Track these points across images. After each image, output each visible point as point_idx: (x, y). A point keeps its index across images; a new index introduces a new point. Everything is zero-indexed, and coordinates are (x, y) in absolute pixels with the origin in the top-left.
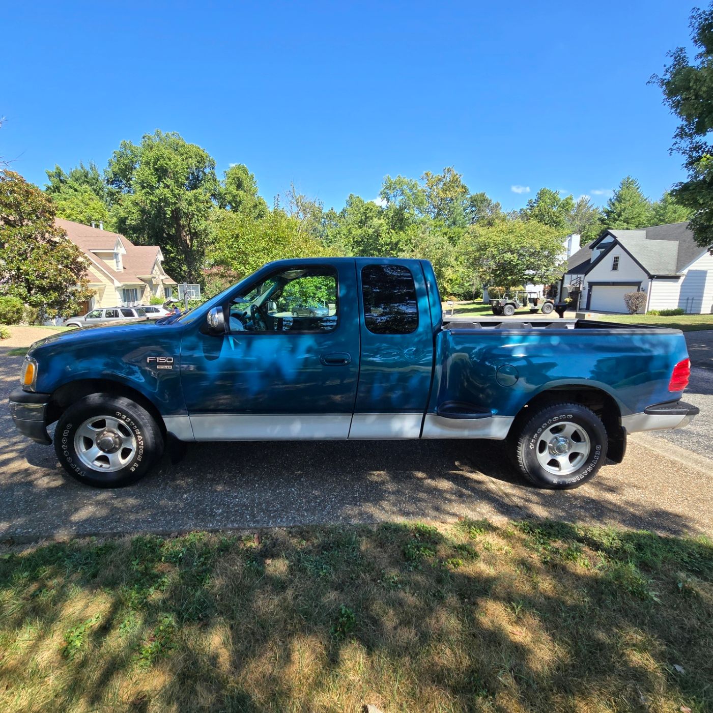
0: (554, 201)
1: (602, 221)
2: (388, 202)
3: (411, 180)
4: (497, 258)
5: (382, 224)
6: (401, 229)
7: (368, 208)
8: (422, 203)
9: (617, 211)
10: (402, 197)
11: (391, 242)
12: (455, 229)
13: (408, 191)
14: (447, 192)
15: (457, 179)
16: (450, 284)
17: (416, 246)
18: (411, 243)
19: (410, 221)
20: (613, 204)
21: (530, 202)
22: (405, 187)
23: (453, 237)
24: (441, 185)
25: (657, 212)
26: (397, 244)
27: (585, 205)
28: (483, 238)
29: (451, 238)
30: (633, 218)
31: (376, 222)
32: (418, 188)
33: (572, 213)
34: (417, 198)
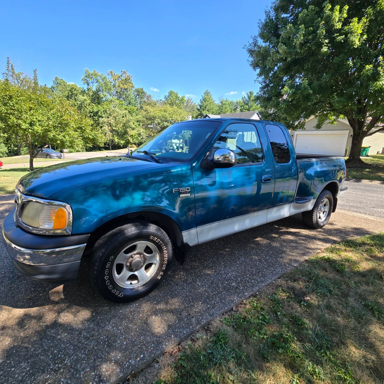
0: (177, 97)
1: (198, 110)
2: (88, 86)
3: (102, 74)
4: (161, 124)
5: (85, 99)
6: (99, 103)
7: (73, 88)
8: (110, 89)
9: (204, 105)
10: (97, 84)
11: (93, 111)
12: (130, 107)
13: (101, 81)
14: (125, 85)
15: (130, 78)
16: (132, 138)
17: (110, 115)
18: (107, 113)
19: (104, 99)
20: (202, 102)
21: (165, 96)
22: (99, 78)
23: (130, 111)
24: (120, 80)
25: (219, 108)
26: (97, 112)
27: (190, 101)
28: (152, 114)
29: (129, 112)
30: (210, 109)
31: (81, 97)
32: (108, 80)
33: (185, 104)
34: (107, 86)
